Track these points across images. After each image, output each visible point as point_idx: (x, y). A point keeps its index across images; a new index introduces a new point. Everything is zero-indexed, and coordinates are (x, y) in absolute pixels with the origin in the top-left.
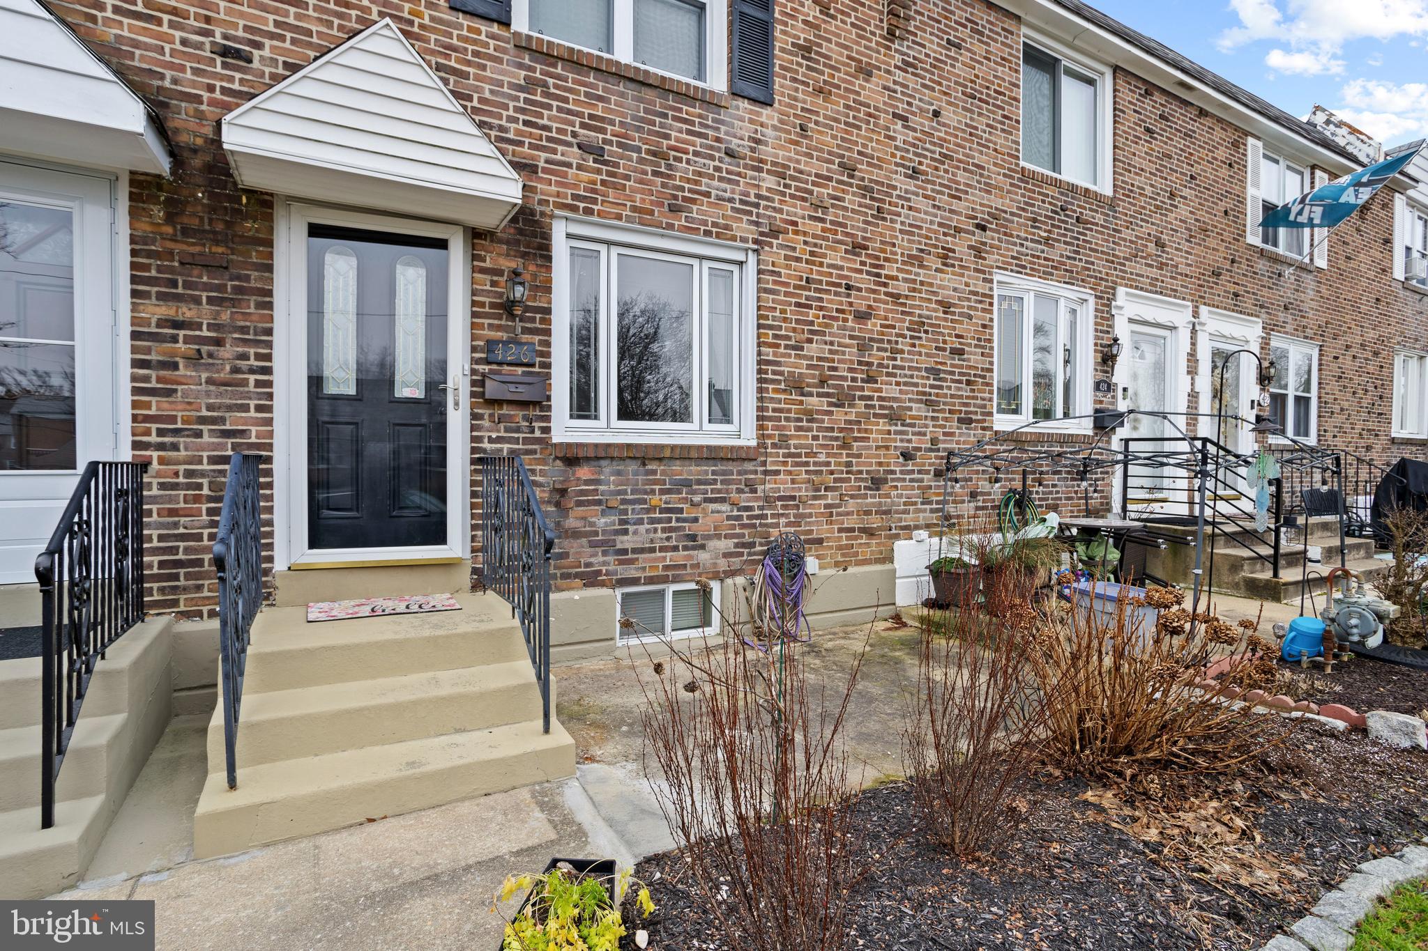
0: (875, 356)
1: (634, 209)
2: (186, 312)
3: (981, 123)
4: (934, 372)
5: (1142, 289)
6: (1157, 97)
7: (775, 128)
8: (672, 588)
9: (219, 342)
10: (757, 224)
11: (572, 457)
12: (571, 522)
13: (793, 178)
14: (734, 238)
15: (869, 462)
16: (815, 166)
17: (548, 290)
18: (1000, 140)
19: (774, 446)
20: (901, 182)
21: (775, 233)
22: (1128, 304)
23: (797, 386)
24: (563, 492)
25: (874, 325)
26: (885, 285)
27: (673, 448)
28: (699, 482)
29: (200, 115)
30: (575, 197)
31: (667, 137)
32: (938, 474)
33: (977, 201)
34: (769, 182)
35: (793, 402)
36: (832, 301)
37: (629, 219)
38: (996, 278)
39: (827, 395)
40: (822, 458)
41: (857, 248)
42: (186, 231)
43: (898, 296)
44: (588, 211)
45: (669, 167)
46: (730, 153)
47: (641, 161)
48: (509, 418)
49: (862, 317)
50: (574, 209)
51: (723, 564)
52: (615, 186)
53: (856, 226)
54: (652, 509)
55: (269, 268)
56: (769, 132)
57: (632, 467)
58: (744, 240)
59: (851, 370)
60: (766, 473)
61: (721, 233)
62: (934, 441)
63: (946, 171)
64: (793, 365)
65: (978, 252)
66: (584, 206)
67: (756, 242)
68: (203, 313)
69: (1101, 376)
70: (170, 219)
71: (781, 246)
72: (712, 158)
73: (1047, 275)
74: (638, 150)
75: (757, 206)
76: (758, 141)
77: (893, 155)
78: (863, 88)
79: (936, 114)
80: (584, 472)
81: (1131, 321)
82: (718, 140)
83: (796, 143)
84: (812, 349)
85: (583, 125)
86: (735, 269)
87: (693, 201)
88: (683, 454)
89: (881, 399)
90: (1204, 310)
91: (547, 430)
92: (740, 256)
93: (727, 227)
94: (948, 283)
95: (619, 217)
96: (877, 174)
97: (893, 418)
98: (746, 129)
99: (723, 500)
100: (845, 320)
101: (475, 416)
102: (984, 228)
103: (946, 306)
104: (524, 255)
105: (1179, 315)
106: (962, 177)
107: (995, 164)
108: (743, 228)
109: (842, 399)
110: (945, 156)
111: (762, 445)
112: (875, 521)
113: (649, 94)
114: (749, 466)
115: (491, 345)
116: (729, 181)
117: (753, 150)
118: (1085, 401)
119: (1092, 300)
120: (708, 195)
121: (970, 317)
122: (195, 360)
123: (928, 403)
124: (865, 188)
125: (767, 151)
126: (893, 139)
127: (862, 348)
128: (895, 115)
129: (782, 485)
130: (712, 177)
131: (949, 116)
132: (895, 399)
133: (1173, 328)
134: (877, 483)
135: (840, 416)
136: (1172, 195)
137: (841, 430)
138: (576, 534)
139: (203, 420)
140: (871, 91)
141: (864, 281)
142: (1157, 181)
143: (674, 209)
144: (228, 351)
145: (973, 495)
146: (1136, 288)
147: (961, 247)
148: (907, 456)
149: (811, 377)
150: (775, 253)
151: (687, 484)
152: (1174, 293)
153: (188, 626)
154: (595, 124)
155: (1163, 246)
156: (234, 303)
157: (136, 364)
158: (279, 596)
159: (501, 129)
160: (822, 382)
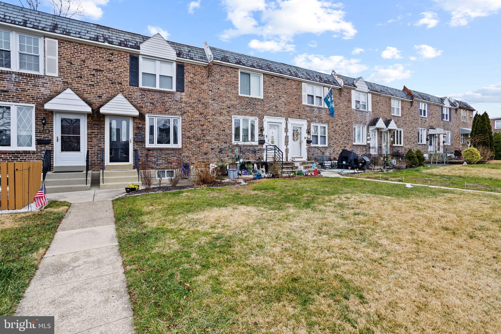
0: (205, 132)
1: (159, 112)
2: (94, 131)
3: (229, 89)
4: (218, 134)
5: (271, 116)
6: (275, 78)
7: (185, 96)
8: (166, 170)
9: (98, 135)
10: (181, 112)
11: (149, 150)
12: (149, 159)
13: (188, 103)
14: (177, 114)
15: (204, 150)
16: (193, 101)
17: (145, 125)
18: (234, 91)
19: (185, 148)
20: (211, 101)
21: (185, 113)
22: (267, 119)
23: (189, 138)
24: (147, 155)
25: (205, 127)
26: (207, 120)
27: (166, 148)
28: (171, 154)
29: (96, 105)
30: (149, 111)
31: (165, 100)
32: (219, 152)
33: (228, 103)
34: (184, 105)
35: (188, 140)
36: (196, 123)
37: (158, 113)
38: (233, 117)
39: (195, 139)
40: (194, 150)
41: (201, 114)
42: (94, 120)
43: (210, 121)
44: (151, 113)
45: (165, 104)
46: (176, 101)
47: (160, 104)
48: (139, 144)
49: (202, 125)
50: (149, 112)
51: (175, 167)
52: (156, 108)
53: (201, 110)
54: (163, 158)
55: (104, 124)
56: (184, 97)
57: (159, 151)
58: (178, 115)
59: (200, 135)
60: (183, 152)
61: (175, 114)
62: (218, 146)
63: (221, 98)
64: (188, 134)
65: (228, 112)
66: (150, 112)
67: (181, 115)
68: (96, 131)
69: (260, 133)
70: (92, 119)
71: (186, 115)
72: (173, 102)
73: (245, 115)
74: (160, 102)
75: (181, 109)
76: (181, 98)
77: (209, 97)
78: (203, 86)
79: (218, 89)
80: (151, 152)
81: (268, 122)
82: (174, 99)
83: (189, 98)
84: (192, 132)
85: (150, 100)
86: (178, 119)
87: (169, 109)
88: (168, 149)
89: (206, 139)
90: (289, 119)
91: (145, 146)
92: (179, 117)
93: (175, 113)
94: (221, 118)
95: (156, 113)
96: (206, 101)
97: (209, 142)
98: (179, 97)
99: (175, 156)
100: (199, 126)
101: (134, 144)
102: (230, 108)
103: (221, 122)
104: (141, 120)
105: (283, 120)
106: (224, 99)
107: (232, 96)
108: (179, 113)
109: (198, 140)
110: (221, 96)
111: (182, 147)
112: (205, 160)
113: (162, 93)
114: (180, 151)
115: (136, 133)
116: (176, 105)
117: (181, 100)
118: (257, 138)
119: (258, 119)
120: (172, 108)
121: (227, 124)
122: (95, 137)
123: (217, 140)
124: (203, 103)
125: (183, 100)
126: (209, 94)
127: (202, 131)
128: (209, 90)
129: (187, 154)
130: (173, 105)
131: (222, 89)
132: (209, 139)
133: (281, 123)
134: (206, 154)
135: (198, 143)
136: (280, 97)
137: (198, 145)
138: (150, 161)
139: (96, 145)
140: (204, 87)
141: (203, 119)
142: (276, 94)
143: (166, 111)
144: (99, 136)
145: (228, 156)
146: (270, 116)
147: (224, 112)
148: (212, 149)
149: (192, 136)
150: (185, 116)
151: (169, 154)
152: (281, 116)
153: (95, 172)
154: (153, 99)
155: (277, 107)
156: (100, 129)
157: (88, 138)
158: (106, 169)
159: (137, 102)
160: (194, 137)
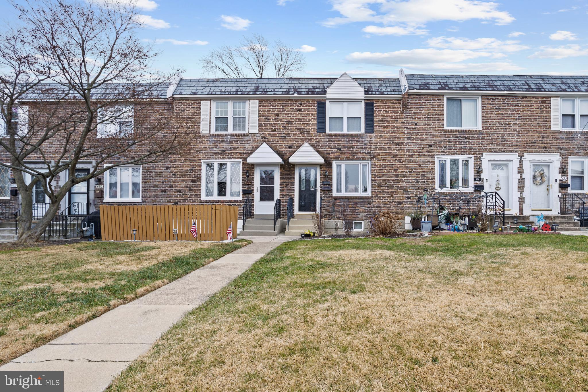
0: (399, 178)
1: (346, 157)
2: (285, 181)
3: (430, 123)
4: (417, 180)
5: (495, 152)
6: (500, 98)
7: (374, 137)
8: (354, 222)
9: (288, 184)
10: (370, 156)
11: (336, 199)
12: (336, 209)
13: (378, 145)
14: (366, 159)
15: (398, 199)
16: (384, 142)
17: (332, 172)
18: (437, 125)
19: (375, 196)
20: (406, 141)
21: (374, 157)
22: (487, 158)
23: (380, 185)
24: (334, 204)
25: (399, 171)
26: (402, 163)
27: (354, 197)
28: (359, 203)
29: (287, 156)
30: (336, 157)
31: (352, 144)
32: (417, 202)
33: (430, 140)
34: (374, 147)
35: (379, 188)
36: (388, 168)
37: (345, 159)
38: (436, 157)
39: (387, 186)
40: (386, 198)
41: (394, 156)
42: (285, 171)
43: (405, 165)
44: (338, 159)
45: (353, 149)
46: (365, 144)
47: (347, 149)
48: (326, 193)
49: (396, 170)
50: (336, 159)
51: (364, 218)
52: (343, 154)
53: (394, 152)
54: (350, 207)
55: (294, 174)
56: (373, 138)
57: (346, 200)
58: (368, 159)
59: (393, 181)
60: (373, 201)
61: (363, 158)
62: (416, 195)
63: (420, 136)
64: (379, 181)
65: (430, 152)
66: (337, 158)
67: (370, 159)
68: (286, 181)
69: (476, 177)
70: (284, 169)
71: (376, 159)
72: (361, 145)
73: (454, 154)
74: (347, 147)
75: (371, 152)
76: (371, 140)
77: (404, 136)
78: (396, 124)
79: (416, 124)
80: (338, 201)
81: (489, 161)
82: (362, 142)
83: (380, 139)
84: (384, 178)
85: (337, 145)
86: (368, 164)
87: (358, 154)
88: (355, 198)
89: (400, 186)
90: (525, 154)
91: (332, 194)
92: (368, 162)
93: (364, 157)
94: (420, 160)
95: (344, 159)
96: (401, 141)
97: (404, 190)
98: (368, 139)
99: (364, 206)
100: (391, 171)
101: (321, 193)
102: (431, 146)
103: (420, 165)
104: (328, 167)
105: (514, 157)
106: (424, 136)
107: (435, 131)
108: (368, 157)
109: (391, 187)
110: (419, 132)
111: (372, 196)
112: (400, 212)
113: (349, 137)
114: (369, 200)
115: (323, 182)
116: (365, 149)
117: (370, 142)
118: (471, 183)
119: (473, 157)
120: (360, 152)
121: (427, 167)
122: (286, 187)
123: (415, 187)
124: (396, 144)
125: (373, 142)
126: (404, 132)
127: (396, 176)
128: (404, 127)
129: (377, 203)
130: (361, 149)
131: (420, 123)
132: (405, 186)
133: (511, 161)
134: (400, 203)
135: (390, 190)
136: (509, 124)
137: (390, 193)
138: (336, 211)
139: (287, 194)
140: (398, 124)
141: (396, 163)
142: (502, 121)
143: (354, 156)
144: (289, 185)
145: (429, 207)
146: (492, 152)
147: (424, 152)
148: (408, 198)
149: (383, 183)
150: (375, 160)
151: (357, 203)
152: (511, 151)
153: (285, 220)
154: (339, 144)
155: (504, 139)
156: (290, 179)
157: (280, 188)
158: (295, 217)
159: (325, 149)
160: (386, 184)
